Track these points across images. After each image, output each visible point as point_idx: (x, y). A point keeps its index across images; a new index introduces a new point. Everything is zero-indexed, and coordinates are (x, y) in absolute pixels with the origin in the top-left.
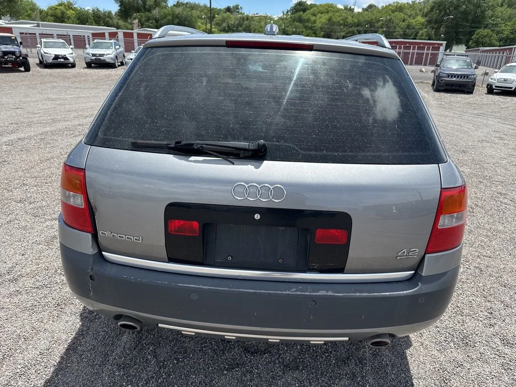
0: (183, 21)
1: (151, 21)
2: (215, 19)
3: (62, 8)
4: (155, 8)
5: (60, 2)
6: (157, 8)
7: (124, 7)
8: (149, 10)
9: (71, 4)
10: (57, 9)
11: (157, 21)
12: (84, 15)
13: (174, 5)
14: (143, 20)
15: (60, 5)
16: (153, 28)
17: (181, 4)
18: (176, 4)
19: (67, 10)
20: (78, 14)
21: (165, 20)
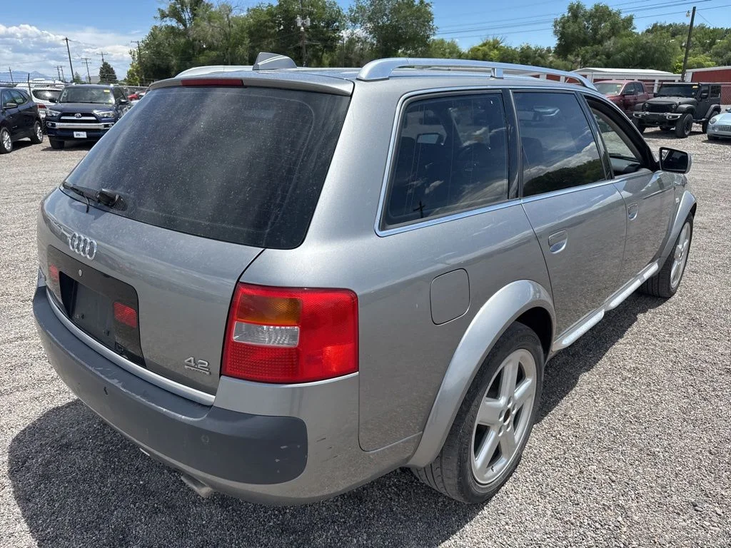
0: (651, 53)
1: (599, 57)
2: (714, 47)
3: (485, 48)
4: (609, 38)
5: (485, 42)
6: (613, 38)
7: (565, 41)
8: (600, 42)
9: (498, 43)
10: (479, 50)
11: (608, 56)
12: (509, 55)
13: (648, 31)
14: (588, 56)
15: (484, 45)
16: (601, 67)
17: (659, 28)
18: (651, 28)
19: (491, 50)
20: (503, 54)
21: (623, 54)
